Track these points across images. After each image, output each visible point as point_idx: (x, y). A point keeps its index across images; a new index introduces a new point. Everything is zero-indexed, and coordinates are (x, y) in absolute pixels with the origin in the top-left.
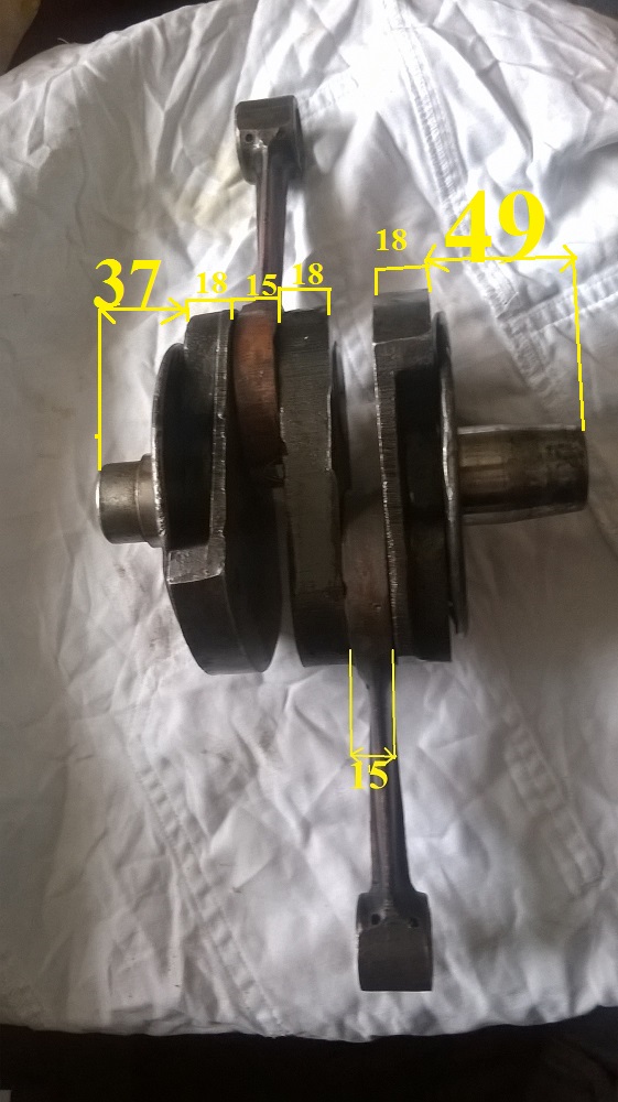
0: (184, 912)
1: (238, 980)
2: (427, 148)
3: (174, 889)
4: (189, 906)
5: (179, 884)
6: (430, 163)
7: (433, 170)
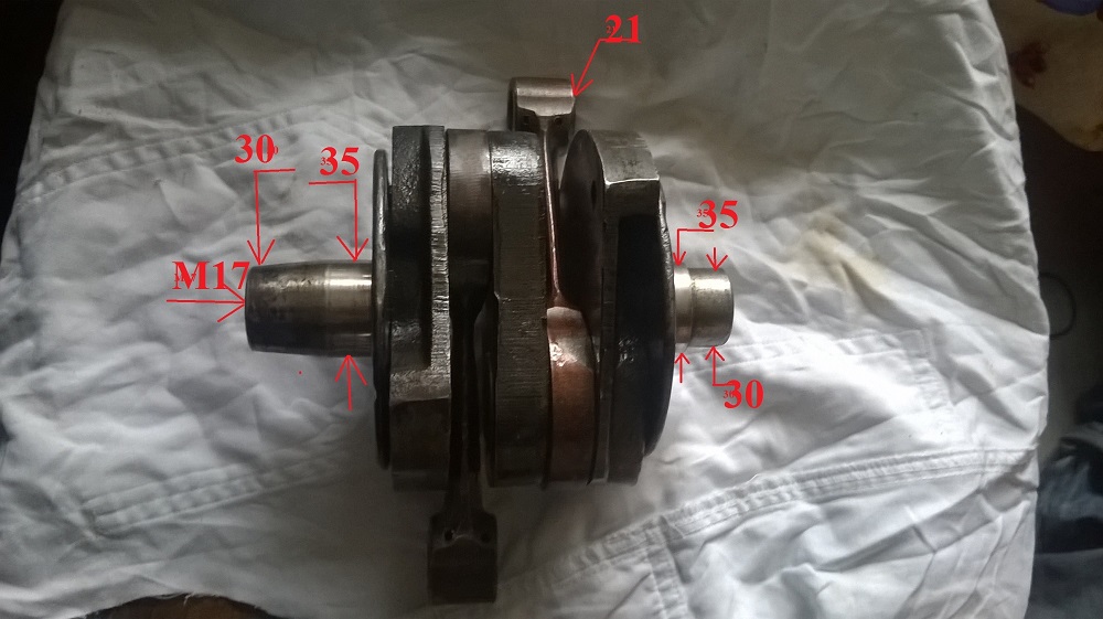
0: (148, 130)
1: (73, 169)
2: (845, 465)
3: (171, 125)
4: (153, 136)
5: (175, 130)
6: (830, 468)
7: (823, 469)
